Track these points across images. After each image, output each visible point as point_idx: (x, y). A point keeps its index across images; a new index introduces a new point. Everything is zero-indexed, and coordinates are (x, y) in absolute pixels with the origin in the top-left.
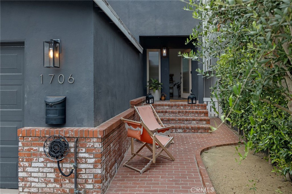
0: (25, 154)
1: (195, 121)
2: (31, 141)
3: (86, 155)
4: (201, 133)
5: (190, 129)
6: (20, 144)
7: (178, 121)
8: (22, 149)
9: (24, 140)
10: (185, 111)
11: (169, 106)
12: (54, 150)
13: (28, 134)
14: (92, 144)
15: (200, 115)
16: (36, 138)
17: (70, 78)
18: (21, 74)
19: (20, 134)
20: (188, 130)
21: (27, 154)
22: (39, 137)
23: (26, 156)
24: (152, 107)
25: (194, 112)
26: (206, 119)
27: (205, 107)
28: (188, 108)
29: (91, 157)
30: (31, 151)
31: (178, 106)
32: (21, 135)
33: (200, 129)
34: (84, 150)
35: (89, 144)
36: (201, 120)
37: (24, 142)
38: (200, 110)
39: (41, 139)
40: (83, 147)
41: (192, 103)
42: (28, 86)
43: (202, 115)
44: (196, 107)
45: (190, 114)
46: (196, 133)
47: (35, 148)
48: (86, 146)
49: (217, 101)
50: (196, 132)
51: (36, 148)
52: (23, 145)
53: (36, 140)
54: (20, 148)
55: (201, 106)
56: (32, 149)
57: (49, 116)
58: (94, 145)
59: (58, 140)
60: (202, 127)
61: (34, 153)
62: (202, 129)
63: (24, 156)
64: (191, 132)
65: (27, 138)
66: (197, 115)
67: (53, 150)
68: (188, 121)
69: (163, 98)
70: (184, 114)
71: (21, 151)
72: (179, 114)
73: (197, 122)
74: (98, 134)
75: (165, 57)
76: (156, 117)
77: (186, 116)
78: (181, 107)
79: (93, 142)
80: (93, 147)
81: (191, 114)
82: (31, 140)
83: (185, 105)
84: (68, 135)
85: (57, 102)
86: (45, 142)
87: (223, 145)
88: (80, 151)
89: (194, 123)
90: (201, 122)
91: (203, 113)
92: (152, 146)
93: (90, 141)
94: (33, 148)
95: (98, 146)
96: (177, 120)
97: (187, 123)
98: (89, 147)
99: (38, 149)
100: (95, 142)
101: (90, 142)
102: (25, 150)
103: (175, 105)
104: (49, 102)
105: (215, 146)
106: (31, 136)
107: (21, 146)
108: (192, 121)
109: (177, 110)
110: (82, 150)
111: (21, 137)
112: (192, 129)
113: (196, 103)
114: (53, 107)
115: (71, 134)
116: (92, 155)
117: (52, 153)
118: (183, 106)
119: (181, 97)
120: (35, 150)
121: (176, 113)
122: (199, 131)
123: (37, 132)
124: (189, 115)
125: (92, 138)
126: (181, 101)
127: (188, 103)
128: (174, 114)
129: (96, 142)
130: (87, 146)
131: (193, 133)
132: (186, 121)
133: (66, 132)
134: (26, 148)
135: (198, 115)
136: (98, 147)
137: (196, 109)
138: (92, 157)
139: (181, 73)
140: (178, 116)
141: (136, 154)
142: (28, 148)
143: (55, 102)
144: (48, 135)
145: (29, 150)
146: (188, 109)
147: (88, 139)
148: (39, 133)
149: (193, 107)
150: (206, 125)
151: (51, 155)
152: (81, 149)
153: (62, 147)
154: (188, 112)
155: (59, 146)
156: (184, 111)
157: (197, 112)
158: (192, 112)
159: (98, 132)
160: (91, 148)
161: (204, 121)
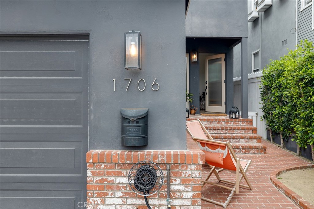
0: (95, 187)
1: (243, 139)
2: (104, 169)
3: (182, 188)
4: (254, 154)
5: (241, 149)
6: (89, 173)
7: (224, 139)
8: (92, 179)
9: (94, 168)
10: (230, 128)
11: (208, 121)
12: (143, 181)
13: (101, 159)
14: (189, 172)
15: (248, 132)
16: (111, 164)
17: (153, 83)
18: (81, 78)
19: (90, 159)
20: (238, 150)
21: (99, 187)
22: (115, 163)
23: (98, 190)
24: (200, 122)
25: (241, 129)
26: (257, 137)
27: (251, 122)
28: (230, 123)
29: (188, 190)
30: (105, 182)
31: (219, 121)
32: (91, 161)
33: (252, 149)
34: (178, 181)
35: (185, 172)
36: (251, 138)
37: (94, 170)
38: (245, 126)
39: (118, 167)
40: (176, 177)
41: (236, 118)
42: (94, 95)
43: (249, 132)
44: (240, 123)
45: (235, 130)
46: (248, 154)
47: (110, 179)
48: (181, 175)
49: (256, 115)
50: (247, 152)
51: (112, 179)
52: (93, 174)
53: (111, 168)
54: (88, 179)
55: (246, 121)
56: (106, 180)
57: (129, 135)
58: (191, 173)
59: (148, 168)
60: (255, 147)
61: (108, 185)
62: (254, 149)
63: (95, 189)
64: (242, 152)
65: (99, 165)
66: (243, 132)
67: (141, 181)
68: (235, 139)
69: (193, 112)
70: (228, 131)
71: (91, 182)
72: (222, 131)
73: (246, 140)
74: (199, 160)
75: (195, 63)
76: (206, 134)
77: (231, 133)
78: (223, 122)
79: (191, 170)
80: (190, 177)
81: (237, 131)
82: (104, 167)
83: (227, 120)
84: (157, 161)
85: (140, 116)
86: (131, 170)
87: (293, 168)
88: (173, 182)
89: (242, 141)
90: (250, 141)
91: (250, 130)
92: (236, 172)
93: (187, 168)
94: (107, 178)
95: (198, 175)
96: (222, 138)
97: (234, 142)
98: (185, 177)
99: (114, 180)
100: (193, 169)
101: (186, 170)
102: (97, 181)
103: (216, 120)
104: (129, 116)
105: (285, 170)
106: (105, 163)
107: (90, 176)
108: (239, 139)
109: (219, 126)
110: (175, 181)
111: (92, 163)
112: (243, 149)
113: (239, 118)
114: (135, 122)
115: (162, 160)
116: (190, 187)
117: (140, 186)
118: (225, 121)
119: (206, 111)
120: (110, 181)
121: (219, 130)
122: (252, 151)
123: (114, 156)
124: (234, 132)
125: (189, 165)
126: (215, 115)
127: (230, 118)
128: (216, 131)
129: (195, 170)
130: (183, 176)
131: (243, 154)
132: (233, 139)
133: (155, 157)
134: (97, 178)
135: (245, 132)
136: (197, 177)
137: (240, 125)
138: (190, 190)
139: (206, 82)
140: (221, 133)
141: (206, 181)
142: (100, 178)
143: (137, 116)
144: (129, 160)
145: (102, 181)
146: (231, 125)
147: (183, 166)
148: (117, 158)
149: (237, 122)
150: (257, 144)
151: (139, 188)
152: (174, 179)
153: (154, 177)
154: (233, 129)
155: (150, 176)
156: (228, 128)
157: (243, 129)
158: (238, 128)
159: (199, 157)
160: (187, 178)
161: (255, 139)
